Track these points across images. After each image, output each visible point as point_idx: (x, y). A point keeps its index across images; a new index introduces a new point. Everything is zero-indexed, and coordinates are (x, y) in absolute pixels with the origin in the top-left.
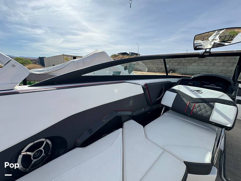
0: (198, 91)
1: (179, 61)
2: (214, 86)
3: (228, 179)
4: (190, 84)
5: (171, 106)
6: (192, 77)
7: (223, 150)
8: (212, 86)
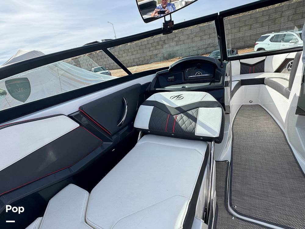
0: (178, 96)
2: (200, 74)
3: (235, 206)
4: (171, 79)
5: (148, 128)
6: (169, 69)
7: (230, 161)
8: (198, 74)
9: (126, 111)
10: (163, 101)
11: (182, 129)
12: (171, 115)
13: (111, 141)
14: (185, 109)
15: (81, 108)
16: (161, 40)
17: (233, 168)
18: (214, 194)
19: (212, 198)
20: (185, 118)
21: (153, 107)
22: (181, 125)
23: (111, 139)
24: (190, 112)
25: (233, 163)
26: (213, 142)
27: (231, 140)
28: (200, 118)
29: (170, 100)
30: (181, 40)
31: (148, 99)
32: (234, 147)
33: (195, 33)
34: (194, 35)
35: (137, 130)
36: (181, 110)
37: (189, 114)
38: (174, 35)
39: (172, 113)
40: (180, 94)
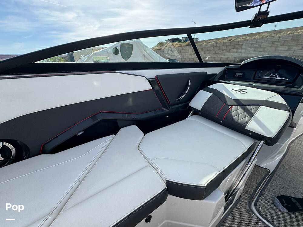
0: (241, 91)
1: (257, 45)
2: (276, 77)
3: (259, 208)
4: (239, 75)
5: (200, 109)
6: (240, 65)
7: (271, 171)
8: (273, 76)
9: (187, 91)
10: (223, 91)
11: (233, 120)
12: (227, 104)
13: (168, 109)
14: (244, 103)
15: (157, 77)
16: (238, 44)
17: (273, 178)
18: (241, 186)
19: (239, 187)
20: (240, 110)
21: (211, 94)
22: (233, 116)
23: (168, 108)
24: (248, 107)
25: (275, 174)
26: (262, 142)
27: (282, 155)
28: (257, 115)
29: (231, 92)
30: (262, 47)
31: (209, 87)
32: (283, 161)
33: (283, 42)
34: (281, 44)
35: (191, 109)
36: (239, 103)
37: (247, 108)
38: (256, 41)
39: (229, 103)
40: (243, 89)
